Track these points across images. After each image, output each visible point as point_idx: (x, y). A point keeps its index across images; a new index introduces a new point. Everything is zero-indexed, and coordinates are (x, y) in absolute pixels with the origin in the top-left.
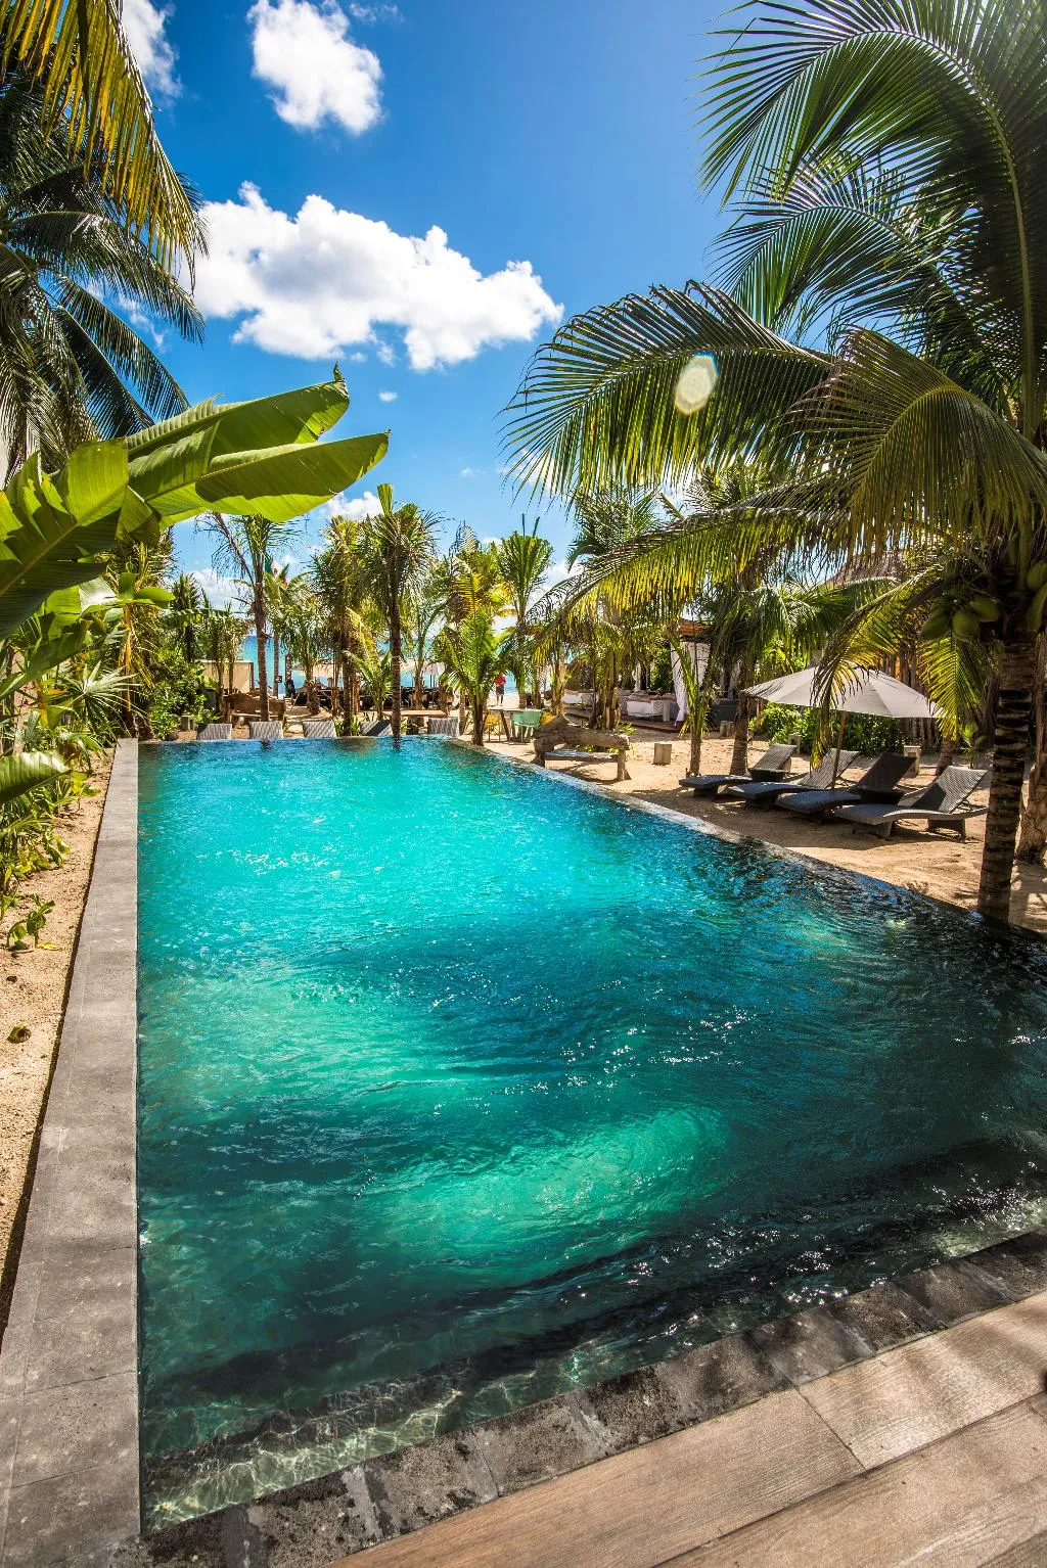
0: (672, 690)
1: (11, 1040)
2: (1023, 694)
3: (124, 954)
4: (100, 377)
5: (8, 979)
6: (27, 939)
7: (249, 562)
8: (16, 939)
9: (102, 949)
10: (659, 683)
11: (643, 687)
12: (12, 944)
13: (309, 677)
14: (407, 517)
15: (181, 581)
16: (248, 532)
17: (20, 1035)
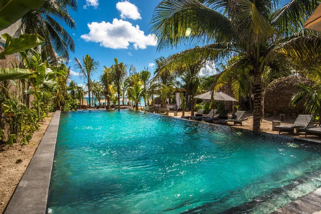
0: (176, 103)
1: (17, 163)
2: (260, 85)
3: (52, 144)
4: (54, 35)
5: (19, 150)
6: (26, 143)
7: (87, 75)
8: (23, 142)
9: (46, 143)
10: (173, 102)
11: (170, 103)
12: (22, 144)
13: (100, 102)
14: (121, 65)
15: (72, 82)
16: (87, 68)
17: (19, 161)
